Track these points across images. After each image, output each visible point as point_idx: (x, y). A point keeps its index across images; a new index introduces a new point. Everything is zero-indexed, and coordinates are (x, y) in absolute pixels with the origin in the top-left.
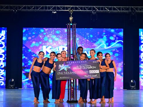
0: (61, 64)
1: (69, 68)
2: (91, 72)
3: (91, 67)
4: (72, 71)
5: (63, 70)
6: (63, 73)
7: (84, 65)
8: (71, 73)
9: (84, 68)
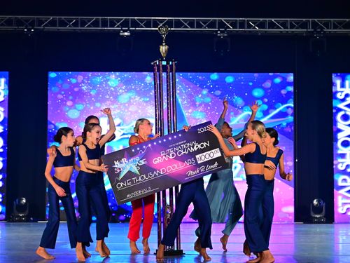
0: (120, 160)
1: (143, 163)
2: (201, 158)
3: (197, 146)
4: (153, 170)
5: (129, 172)
6: (132, 181)
7: (178, 146)
8: (151, 176)
9: (180, 153)
